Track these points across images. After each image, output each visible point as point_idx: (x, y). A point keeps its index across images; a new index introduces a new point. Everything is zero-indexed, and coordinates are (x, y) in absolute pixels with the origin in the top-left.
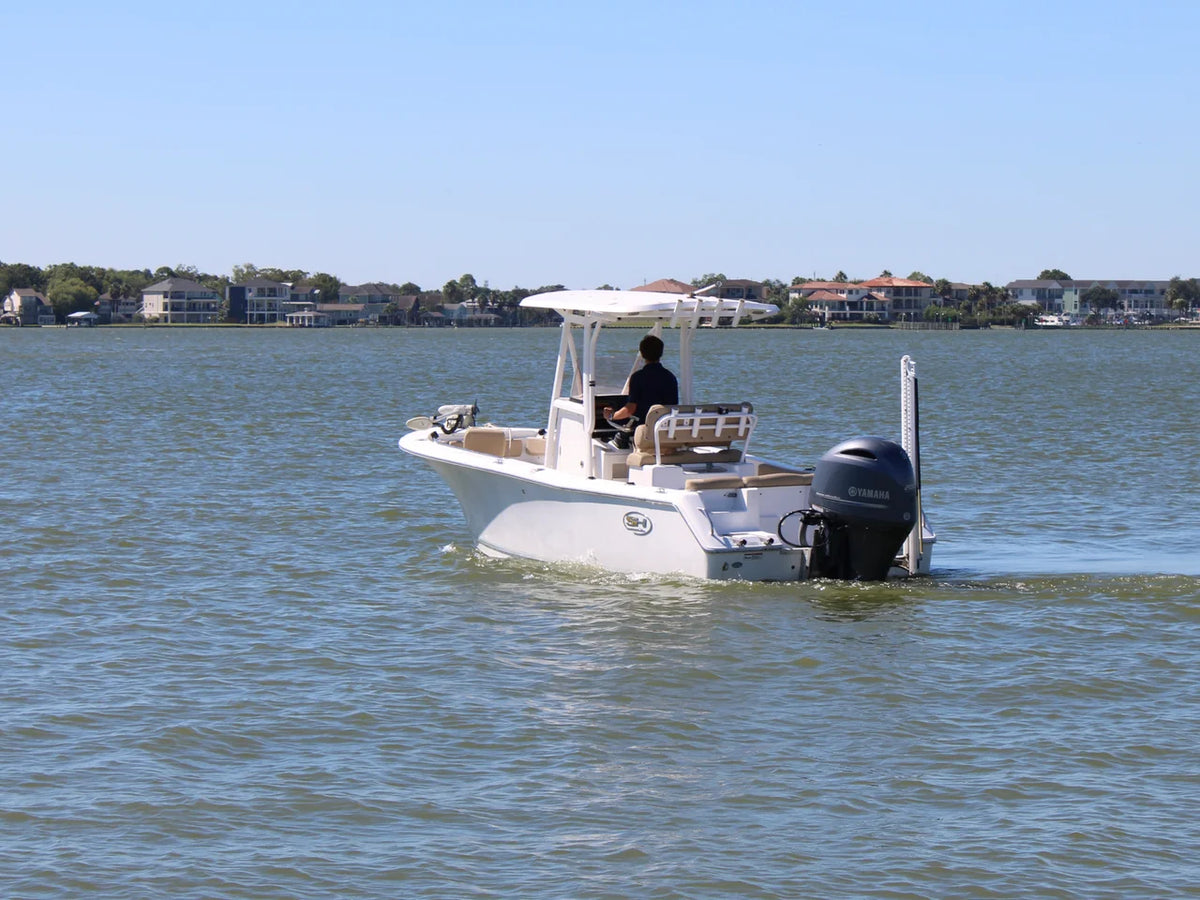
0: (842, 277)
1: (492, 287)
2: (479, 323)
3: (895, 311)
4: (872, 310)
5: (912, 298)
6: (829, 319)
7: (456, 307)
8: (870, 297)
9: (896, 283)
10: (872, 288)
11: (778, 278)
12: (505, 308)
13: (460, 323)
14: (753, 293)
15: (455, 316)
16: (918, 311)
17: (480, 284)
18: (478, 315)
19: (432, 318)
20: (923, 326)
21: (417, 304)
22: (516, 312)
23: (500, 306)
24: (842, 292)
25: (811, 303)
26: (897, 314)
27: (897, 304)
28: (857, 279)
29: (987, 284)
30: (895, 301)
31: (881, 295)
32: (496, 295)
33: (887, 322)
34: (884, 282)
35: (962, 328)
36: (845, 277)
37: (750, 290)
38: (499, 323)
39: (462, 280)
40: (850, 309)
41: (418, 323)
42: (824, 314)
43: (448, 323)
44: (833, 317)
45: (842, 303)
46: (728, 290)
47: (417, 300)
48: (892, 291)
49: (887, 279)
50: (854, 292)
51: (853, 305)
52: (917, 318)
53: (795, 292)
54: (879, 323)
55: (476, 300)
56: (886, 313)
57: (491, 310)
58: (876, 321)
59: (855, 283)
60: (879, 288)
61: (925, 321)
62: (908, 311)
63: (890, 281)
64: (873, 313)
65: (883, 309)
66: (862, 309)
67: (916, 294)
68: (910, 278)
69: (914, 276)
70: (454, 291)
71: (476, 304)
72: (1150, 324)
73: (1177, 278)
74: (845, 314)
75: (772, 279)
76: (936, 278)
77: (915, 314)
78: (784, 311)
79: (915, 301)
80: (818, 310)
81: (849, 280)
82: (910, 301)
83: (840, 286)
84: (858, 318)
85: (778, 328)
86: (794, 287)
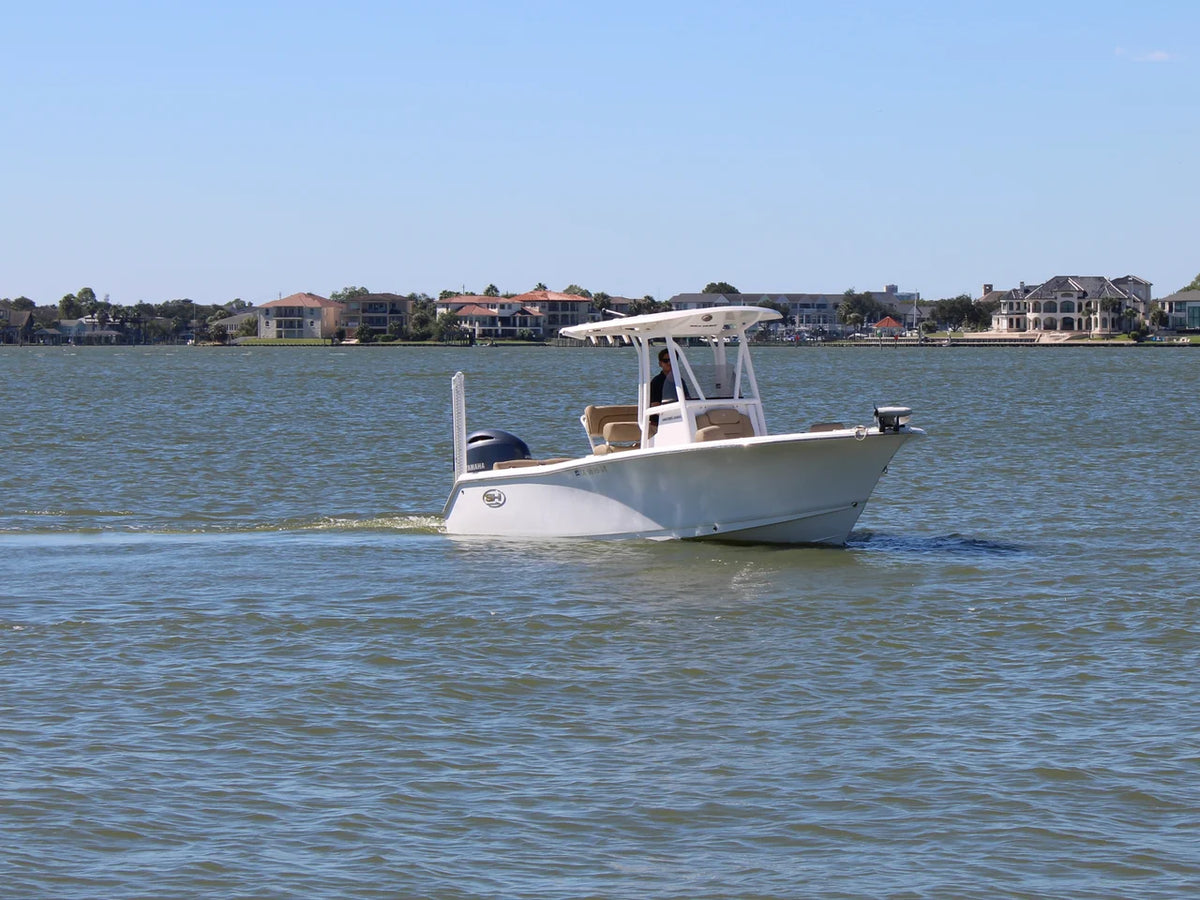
0: (492, 290)
1: (113, 302)
2: (99, 340)
3: (551, 327)
4: (525, 325)
5: (568, 313)
6: (480, 335)
7: (73, 323)
8: (523, 312)
9: (552, 297)
10: (525, 302)
11: (424, 292)
12: (128, 324)
13: (79, 341)
14: (397, 307)
15: (73, 333)
17: (100, 298)
18: (98, 332)
19: (47, 334)
21: (31, 319)
22: (138, 330)
23: (122, 322)
24: (494, 307)
25: (461, 319)
26: (552, 330)
27: (552, 320)
28: (509, 293)
29: (648, 298)
30: (550, 316)
31: (536, 310)
32: (118, 310)
33: (542, 339)
34: (539, 296)
36: (496, 291)
37: (394, 305)
38: (121, 341)
39: (80, 294)
40: (502, 325)
41: (32, 341)
42: (474, 330)
43: (66, 341)
44: (485, 334)
45: (493, 319)
46: (371, 305)
47: (31, 316)
48: (547, 304)
49: (542, 292)
50: (506, 306)
51: (505, 320)
53: (443, 306)
54: (535, 340)
55: (96, 315)
56: (541, 329)
57: (112, 327)
58: (530, 338)
59: (507, 297)
60: (534, 303)
63: (545, 295)
64: (527, 330)
65: (538, 325)
66: (515, 325)
67: (573, 309)
68: (566, 291)
69: (571, 290)
70: (71, 306)
71: (96, 320)
72: (824, 341)
73: (851, 291)
74: (497, 331)
75: (419, 293)
76: (594, 291)
78: (431, 327)
79: (573, 316)
80: (467, 326)
81: (500, 294)
82: (567, 316)
83: (492, 300)
84: (510, 334)
85: (424, 345)
86: (441, 301)
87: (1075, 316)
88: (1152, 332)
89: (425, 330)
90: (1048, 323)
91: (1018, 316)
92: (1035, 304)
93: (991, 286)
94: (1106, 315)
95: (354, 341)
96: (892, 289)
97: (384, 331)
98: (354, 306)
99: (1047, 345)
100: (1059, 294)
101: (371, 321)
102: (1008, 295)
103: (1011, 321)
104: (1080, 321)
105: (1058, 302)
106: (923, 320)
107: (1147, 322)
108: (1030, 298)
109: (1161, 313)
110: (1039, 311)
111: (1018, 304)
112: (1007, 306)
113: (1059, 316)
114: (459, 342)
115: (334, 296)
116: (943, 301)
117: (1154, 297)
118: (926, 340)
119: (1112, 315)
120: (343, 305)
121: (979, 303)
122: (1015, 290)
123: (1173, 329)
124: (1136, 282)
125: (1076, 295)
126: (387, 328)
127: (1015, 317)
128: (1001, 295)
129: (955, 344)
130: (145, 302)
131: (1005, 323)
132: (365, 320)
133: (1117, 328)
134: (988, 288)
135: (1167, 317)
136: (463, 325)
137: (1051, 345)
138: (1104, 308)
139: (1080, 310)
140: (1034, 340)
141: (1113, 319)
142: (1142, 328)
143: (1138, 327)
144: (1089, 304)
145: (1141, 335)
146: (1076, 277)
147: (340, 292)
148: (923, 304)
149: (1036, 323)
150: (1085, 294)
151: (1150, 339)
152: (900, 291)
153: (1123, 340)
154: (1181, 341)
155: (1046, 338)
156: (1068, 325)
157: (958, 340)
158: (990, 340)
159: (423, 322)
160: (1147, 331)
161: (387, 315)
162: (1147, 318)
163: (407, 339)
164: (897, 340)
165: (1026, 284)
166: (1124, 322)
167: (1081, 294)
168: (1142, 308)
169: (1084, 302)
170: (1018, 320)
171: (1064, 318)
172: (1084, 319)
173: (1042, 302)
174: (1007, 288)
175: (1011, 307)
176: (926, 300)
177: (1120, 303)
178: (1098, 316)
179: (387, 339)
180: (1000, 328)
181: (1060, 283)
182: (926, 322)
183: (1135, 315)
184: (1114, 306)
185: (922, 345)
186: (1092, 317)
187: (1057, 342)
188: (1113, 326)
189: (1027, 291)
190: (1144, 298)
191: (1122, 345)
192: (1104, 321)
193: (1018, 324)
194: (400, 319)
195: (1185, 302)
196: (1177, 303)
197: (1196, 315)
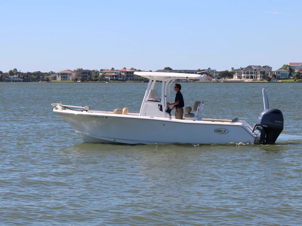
0: (113, 69)
1: (21, 72)
2: (18, 81)
4: (121, 77)
5: (131, 74)
6: (110, 80)
7: (12, 77)
8: (120, 74)
9: (127, 71)
10: (121, 72)
12: (25, 77)
13: (13, 81)
14: (90, 73)
15: (12, 79)
16: (133, 78)
17: (18, 71)
18: (18, 79)
19: (6, 80)
20: (134, 82)
21: (2, 76)
22: (28, 79)
23: (24, 77)
24: (113, 73)
25: (105, 76)
26: (127, 79)
27: (127, 76)
29: (150, 71)
30: (127, 75)
31: (123, 74)
32: (22, 74)
33: (125, 81)
34: (124, 70)
35: (144, 82)
36: (114, 69)
37: (89, 73)
38: (24, 81)
39: (14, 70)
40: (115, 77)
41: (2, 81)
42: (108, 79)
43: (10, 81)
44: (111, 80)
45: (113, 76)
46: (83, 72)
47: (2, 75)
48: (126, 73)
49: (125, 70)
50: (116, 73)
51: (116, 76)
52: (133, 80)
53: (101, 73)
54: (123, 81)
55: (17, 75)
56: (125, 78)
57: (21, 78)
58: (122, 80)
59: (116, 71)
60: (123, 72)
61: (135, 80)
62: (130, 78)
63: (126, 70)
64: (121, 78)
65: (124, 77)
66: (118, 77)
68: (131, 69)
70: (11, 73)
71: (17, 76)
72: (193, 81)
73: (199, 69)
74: (114, 79)
75: (95, 70)
77: (132, 79)
78: (98, 78)
79: (132, 75)
81: (115, 70)
82: (131, 75)
83: (113, 71)
84: (117, 80)
85: (97, 82)
87: (253, 75)
88: (272, 79)
89: (97, 78)
90: (247, 77)
91: (240, 75)
92: (244, 72)
93: (233, 68)
94: (261, 75)
95: (80, 81)
96: (209, 69)
97: (87, 79)
98: (80, 73)
99: (247, 82)
100: (250, 70)
101: (84, 76)
102: (237, 70)
103: (238, 76)
104: (255, 76)
105: (250, 72)
106: (217, 76)
107: (271, 77)
108: (243, 71)
109: (274, 75)
110: (245, 74)
111: (240, 72)
112: (237, 73)
113: (250, 75)
114: (105, 82)
115: (74, 70)
116: (222, 71)
117: (272, 71)
118: (218, 81)
119: (263, 75)
120: (77, 73)
121: (230, 72)
122: (239, 69)
123: (277, 78)
124: (268, 67)
125: (254, 70)
126: (87, 78)
127: (239, 75)
128: (236, 70)
129: (225, 82)
130: (29, 72)
131: (236, 77)
132: (82, 76)
133: (264, 78)
134: (233, 69)
135: (276, 75)
136: (106, 77)
137: (248, 82)
138: (261, 73)
139: (255, 74)
140: (244, 81)
141: (263, 76)
142: (270, 78)
143: (269, 78)
144: (257, 72)
145: (269, 80)
146: (254, 66)
147: (76, 69)
148: (216, 72)
149: (244, 77)
150: (256, 70)
151: (272, 81)
152: (211, 69)
153: (265, 81)
154: (279, 81)
155: (247, 80)
156: (252, 77)
157: (225, 81)
158: (233, 81)
159: (96, 76)
160: (271, 79)
161: (87, 75)
162: (271, 76)
163: (92, 81)
164: (210, 81)
165: (242, 68)
166: (265, 77)
167: (255, 70)
168: (270, 73)
169: (256, 72)
170: (240, 76)
171: (251, 76)
172: (256, 76)
173: (246, 72)
174: (237, 68)
175: (238, 73)
176: (218, 71)
177: (264, 72)
178: (259, 75)
179: (87, 81)
180: (235, 78)
181: (250, 67)
182: (218, 77)
183: (268, 75)
184: (263, 73)
185: (217, 82)
186: (258, 75)
187: (249, 81)
188: (263, 78)
189: (242, 69)
190: (270, 71)
191: (265, 82)
192: (261, 76)
193: (240, 77)
194: (91, 76)
195: (280, 72)
196: (278, 72)
197: (283, 75)
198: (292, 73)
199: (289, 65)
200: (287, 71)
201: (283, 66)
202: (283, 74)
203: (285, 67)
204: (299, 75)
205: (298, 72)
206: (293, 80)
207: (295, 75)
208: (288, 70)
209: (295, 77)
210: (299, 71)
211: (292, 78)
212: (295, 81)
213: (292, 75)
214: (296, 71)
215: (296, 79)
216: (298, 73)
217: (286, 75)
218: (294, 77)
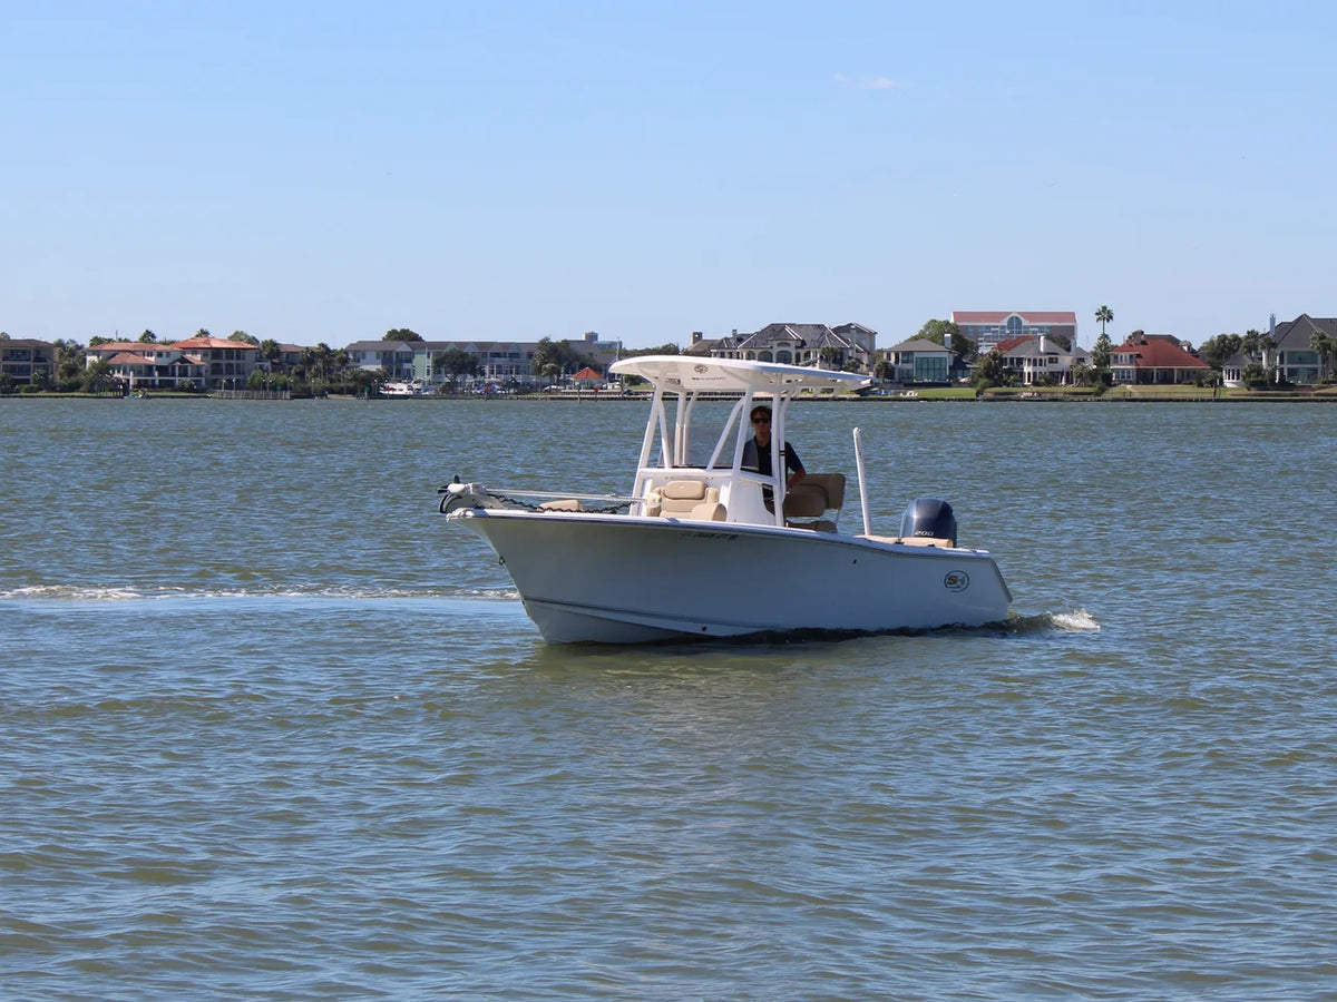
0: (148, 336)
3: (214, 377)
4: (185, 375)
5: (241, 362)
6: (134, 386)
8: (183, 360)
9: (215, 344)
10: (185, 350)
11: (72, 338)
14: (42, 355)
16: (241, 377)
20: (247, 394)
24: (150, 354)
25: (113, 367)
26: (216, 380)
27: (216, 369)
28: (168, 339)
29: (323, 345)
30: (213, 365)
31: (197, 359)
33: (204, 391)
34: (201, 343)
35: (293, 397)
36: (153, 336)
37: (38, 352)
40: (160, 375)
42: (128, 380)
44: (139, 385)
45: (150, 368)
46: (12, 352)
48: (210, 352)
49: (204, 339)
50: (164, 354)
51: (162, 370)
52: (240, 386)
53: (94, 354)
54: (196, 391)
56: (203, 379)
58: (190, 389)
59: (165, 343)
60: (195, 350)
61: (248, 389)
62: (229, 377)
63: (207, 342)
64: (187, 380)
65: (199, 375)
66: (173, 375)
67: (238, 358)
68: (231, 338)
69: (237, 336)
72: (516, 394)
73: (547, 339)
74: (153, 381)
75: (66, 339)
76: (262, 338)
77: (237, 381)
78: (81, 377)
79: (238, 365)
80: (120, 376)
81: (157, 340)
82: (232, 365)
83: (147, 347)
84: (169, 385)
85: (73, 397)
86: (93, 348)
89: (73, 379)
92: (748, 354)
93: (700, 334)
94: (826, 366)
96: (592, 337)
97: (27, 381)
100: (775, 343)
101: (13, 370)
102: (720, 344)
105: (775, 351)
108: (744, 347)
109: (886, 365)
111: (730, 353)
112: (718, 356)
114: (111, 394)
117: (878, 347)
118: (629, 392)
119: (833, 366)
121: (687, 353)
122: (726, 339)
123: (899, 382)
124: (859, 330)
125: (793, 344)
126: (31, 377)
128: (712, 344)
132: (6, 368)
134: (697, 337)
135: (893, 369)
136: (116, 375)
138: (824, 359)
139: (798, 360)
144: (807, 355)
146: (794, 325)
148: (625, 353)
150: (804, 343)
151: (874, 393)
153: (845, 393)
154: (908, 395)
155: (761, 392)
159: (72, 371)
161: (30, 363)
162: (871, 370)
163: (54, 390)
164: (596, 392)
165: (739, 333)
167: (799, 344)
168: (865, 360)
169: (802, 352)
173: (757, 352)
174: (719, 337)
176: (629, 349)
177: (842, 353)
179: (31, 390)
181: (776, 331)
183: (858, 367)
184: (835, 357)
185: (625, 399)
189: (740, 339)
190: (868, 348)
191: (844, 399)
194: (46, 368)
195: (912, 352)
196: (904, 353)
197: (925, 366)
198: (964, 360)
199: (952, 321)
200: (942, 348)
201: (927, 327)
202: (926, 364)
203: (936, 330)
204: (996, 370)
205: (995, 354)
206: (971, 392)
207: (979, 365)
208: (949, 344)
209: (981, 376)
210: (999, 347)
211: (964, 383)
212: (978, 394)
213: (968, 366)
214: (985, 350)
215: (984, 387)
216: (994, 357)
217: (937, 366)
218: (973, 377)
